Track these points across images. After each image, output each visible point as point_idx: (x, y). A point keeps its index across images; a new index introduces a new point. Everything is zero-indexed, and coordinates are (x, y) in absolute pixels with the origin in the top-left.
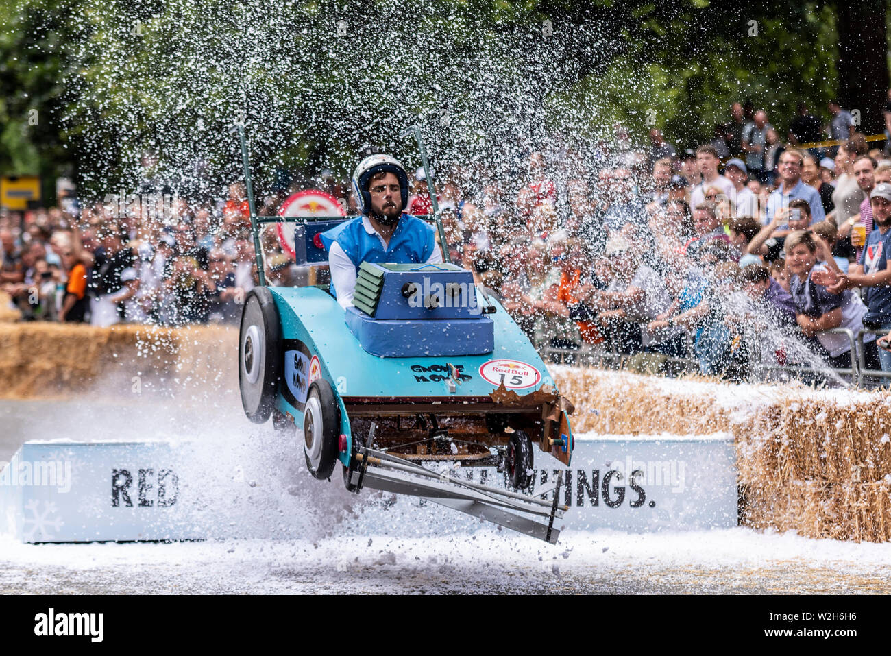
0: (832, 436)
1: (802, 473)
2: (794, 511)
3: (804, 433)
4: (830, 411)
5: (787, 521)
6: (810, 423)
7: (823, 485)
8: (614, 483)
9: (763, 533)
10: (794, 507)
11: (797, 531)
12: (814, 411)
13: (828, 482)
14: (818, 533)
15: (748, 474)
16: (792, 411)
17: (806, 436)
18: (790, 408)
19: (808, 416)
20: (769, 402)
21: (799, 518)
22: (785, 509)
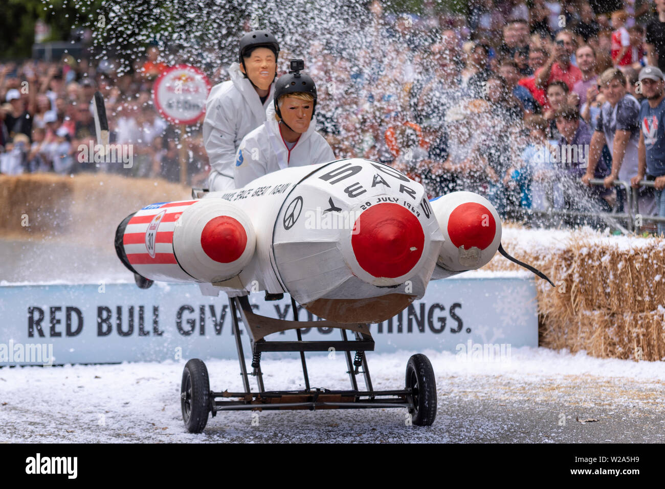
0: (615, 275)
1: (590, 305)
2: (582, 335)
3: (592, 272)
4: (613, 254)
5: (579, 344)
6: (597, 263)
7: (608, 314)
8: (437, 313)
9: (558, 353)
10: (584, 332)
11: (586, 352)
12: (600, 255)
13: (612, 312)
14: (604, 354)
15: (547, 305)
16: (582, 254)
17: (594, 274)
18: (580, 252)
19: (595, 258)
20: (563, 246)
21: (588, 341)
22: (577, 333)
